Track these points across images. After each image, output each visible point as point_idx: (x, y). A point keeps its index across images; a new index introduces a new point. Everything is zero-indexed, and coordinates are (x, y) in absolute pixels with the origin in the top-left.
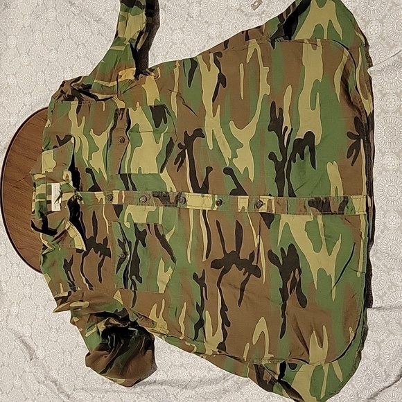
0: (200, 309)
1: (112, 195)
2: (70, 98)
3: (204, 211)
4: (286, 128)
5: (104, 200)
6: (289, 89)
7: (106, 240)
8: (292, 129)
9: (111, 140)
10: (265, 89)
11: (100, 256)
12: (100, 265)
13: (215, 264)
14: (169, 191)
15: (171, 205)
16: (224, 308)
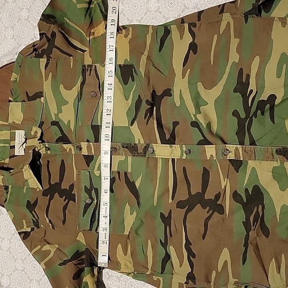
0: (165, 245)
1: (81, 146)
2: (40, 56)
3: (173, 160)
4: (252, 91)
5: (73, 150)
6: (257, 59)
7: (72, 187)
8: (257, 92)
9: (81, 94)
10: (234, 57)
11: (65, 201)
12: (65, 208)
13: (180, 205)
14: (137, 142)
15: (139, 155)
16: (188, 243)
